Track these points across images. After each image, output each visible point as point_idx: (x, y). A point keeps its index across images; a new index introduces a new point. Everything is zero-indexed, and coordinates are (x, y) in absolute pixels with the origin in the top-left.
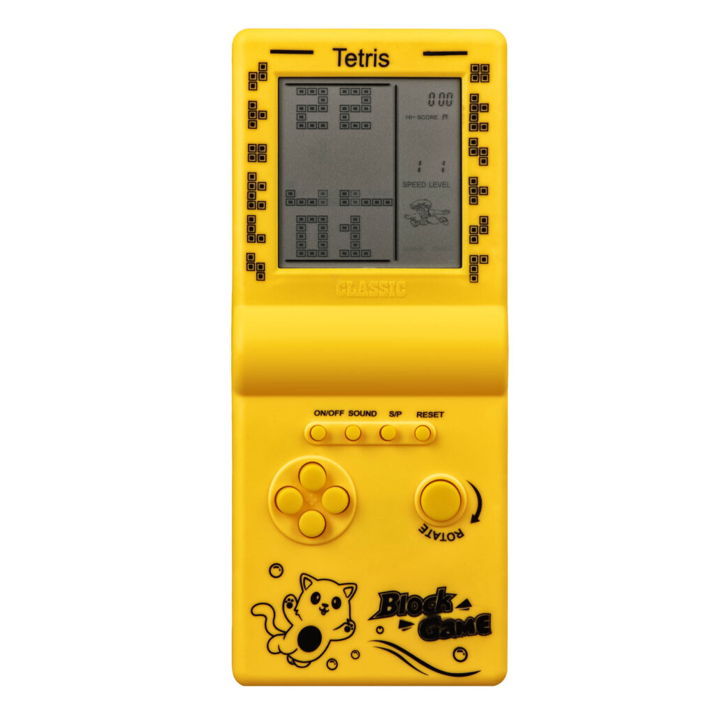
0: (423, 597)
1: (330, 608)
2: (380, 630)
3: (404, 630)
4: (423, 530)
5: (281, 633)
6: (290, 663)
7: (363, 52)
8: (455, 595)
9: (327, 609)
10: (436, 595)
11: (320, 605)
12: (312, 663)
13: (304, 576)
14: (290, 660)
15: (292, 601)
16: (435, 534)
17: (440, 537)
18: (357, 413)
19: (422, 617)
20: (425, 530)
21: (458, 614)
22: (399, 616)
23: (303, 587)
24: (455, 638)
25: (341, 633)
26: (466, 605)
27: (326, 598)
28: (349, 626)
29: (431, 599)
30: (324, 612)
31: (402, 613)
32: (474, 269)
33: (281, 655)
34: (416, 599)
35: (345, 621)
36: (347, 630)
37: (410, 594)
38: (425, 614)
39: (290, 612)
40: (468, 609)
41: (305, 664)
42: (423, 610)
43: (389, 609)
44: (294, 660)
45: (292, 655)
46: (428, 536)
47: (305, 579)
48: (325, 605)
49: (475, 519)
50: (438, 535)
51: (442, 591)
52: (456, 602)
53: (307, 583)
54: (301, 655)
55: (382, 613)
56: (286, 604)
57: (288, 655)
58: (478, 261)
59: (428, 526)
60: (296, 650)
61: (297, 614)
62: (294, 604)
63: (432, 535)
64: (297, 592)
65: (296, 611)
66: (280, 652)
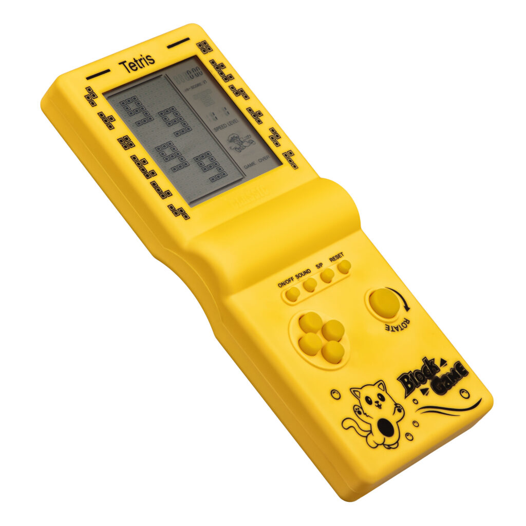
0: (420, 369)
1: (380, 402)
2: (415, 401)
3: (427, 395)
4: (388, 328)
5: (369, 432)
6: (388, 448)
7: (136, 59)
8: (434, 359)
9: (379, 404)
10: (425, 364)
11: (374, 404)
12: (399, 442)
13: (352, 390)
14: (387, 447)
15: (358, 409)
16: (395, 328)
17: (399, 329)
18: (300, 275)
19: (429, 382)
20: (389, 328)
21: (444, 371)
22: (417, 387)
23: (358, 398)
24: (454, 385)
25: (399, 415)
26: (443, 362)
27: (374, 398)
28: (399, 408)
29: (424, 368)
30: (379, 406)
31: (418, 385)
32: (290, 161)
33: (379, 446)
34: (417, 372)
35: (395, 406)
36: (400, 411)
37: (412, 371)
38: (429, 379)
39: (362, 416)
40: (446, 364)
41: (396, 445)
42: (426, 377)
43: (409, 386)
44: (389, 445)
45: (385, 443)
46: (393, 331)
47: (354, 391)
48: (377, 402)
49: (407, 308)
50: (397, 327)
51: (425, 360)
52: (438, 363)
53: (357, 393)
54: (390, 441)
55: (409, 391)
56: (357, 413)
57: (383, 444)
58: (289, 155)
59: (388, 324)
60: (385, 439)
61: (368, 416)
62: (360, 410)
63: (394, 329)
64: (357, 402)
65: (365, 414)
66: (378, 445)
